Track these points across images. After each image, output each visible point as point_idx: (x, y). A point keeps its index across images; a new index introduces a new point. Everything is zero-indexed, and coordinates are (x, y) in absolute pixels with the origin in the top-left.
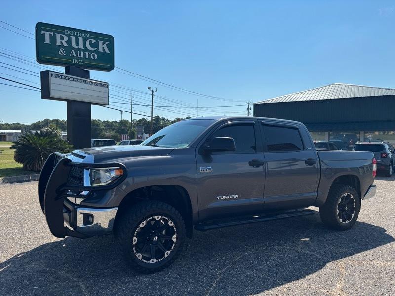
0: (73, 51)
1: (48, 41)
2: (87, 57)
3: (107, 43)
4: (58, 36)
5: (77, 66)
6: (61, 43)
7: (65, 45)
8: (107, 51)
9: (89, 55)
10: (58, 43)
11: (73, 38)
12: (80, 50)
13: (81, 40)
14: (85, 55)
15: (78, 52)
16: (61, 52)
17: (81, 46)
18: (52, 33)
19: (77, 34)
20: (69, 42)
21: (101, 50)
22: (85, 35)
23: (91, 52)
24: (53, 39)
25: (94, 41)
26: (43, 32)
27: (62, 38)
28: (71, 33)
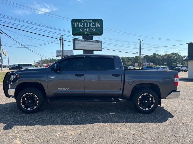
0: (85, 29)
1: (76, 26)
2: (91, 31)
3: (99, 23)
4: (80, 23)
5: (87, 35)
6: (81, 26)
7: (82, 27)
8: (100, 27)
9: (92, 29)
10: (80, 27)
11: (85, 24)
12: (88, 28)
13: (88, 24)
14: (90, 30)
15: (87, 29)
16: (81, 30)
17: (88, 26)
18: (77, 23)
19: (87, 21)
20: (84, 25)
21: (97, 26)
22: (90, 21)
23: (93, 28)
24: (78, 25)
25: (94, 23)
26: (74, 23)
27: (81, 24)
28: (85, 21)
